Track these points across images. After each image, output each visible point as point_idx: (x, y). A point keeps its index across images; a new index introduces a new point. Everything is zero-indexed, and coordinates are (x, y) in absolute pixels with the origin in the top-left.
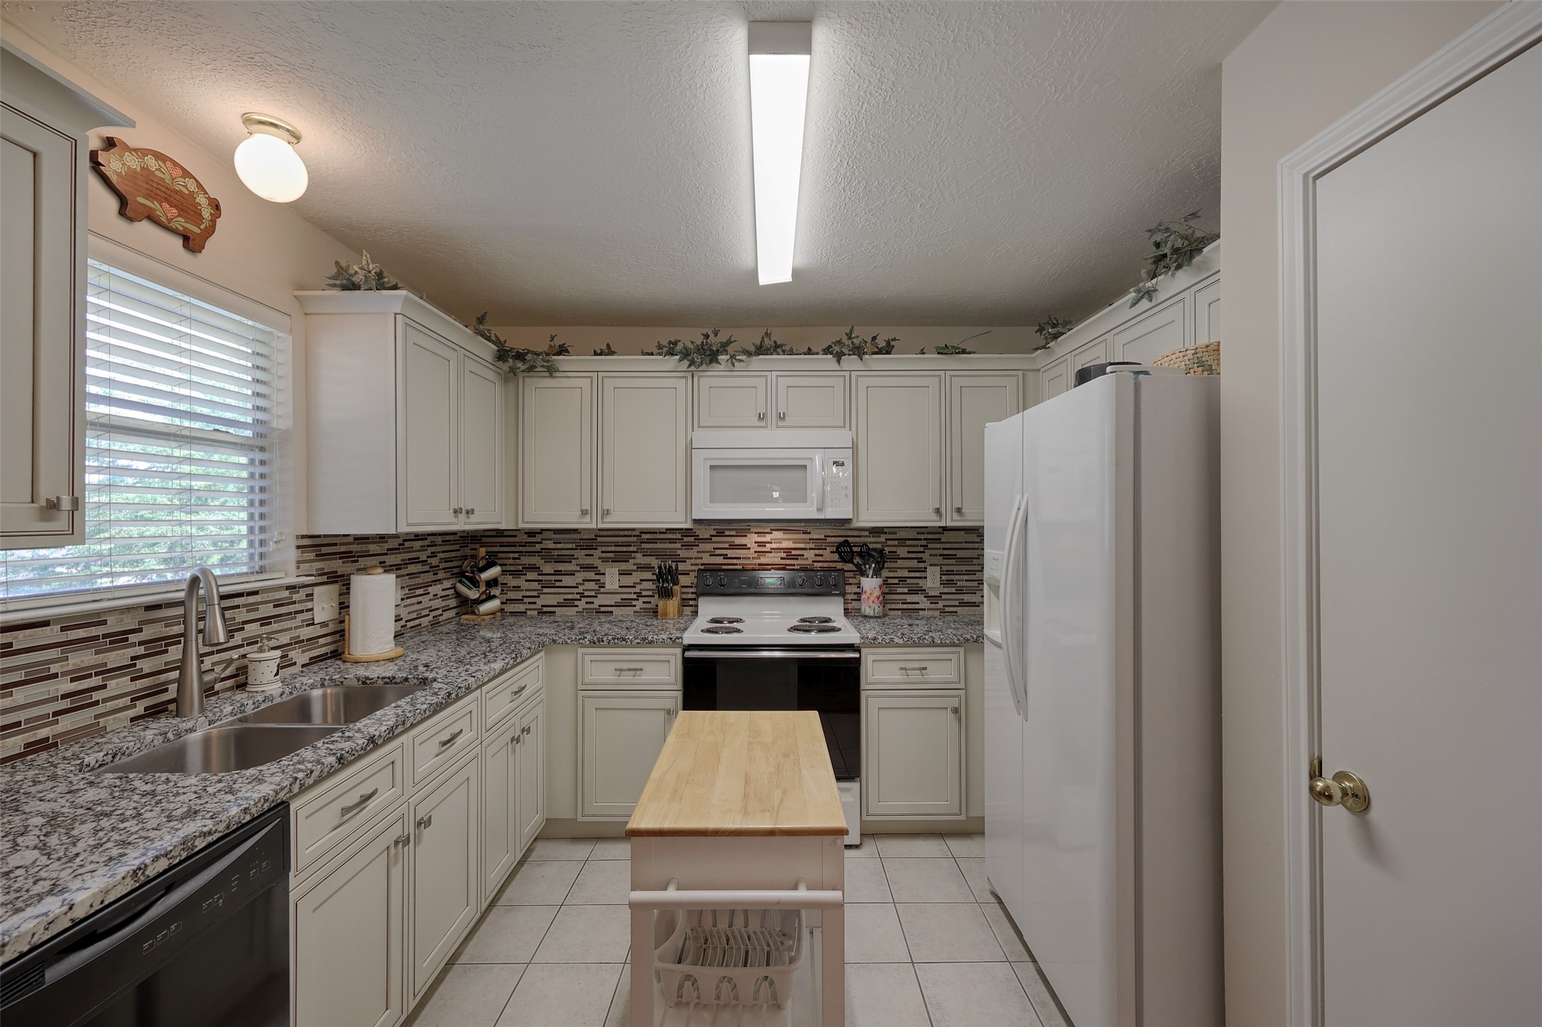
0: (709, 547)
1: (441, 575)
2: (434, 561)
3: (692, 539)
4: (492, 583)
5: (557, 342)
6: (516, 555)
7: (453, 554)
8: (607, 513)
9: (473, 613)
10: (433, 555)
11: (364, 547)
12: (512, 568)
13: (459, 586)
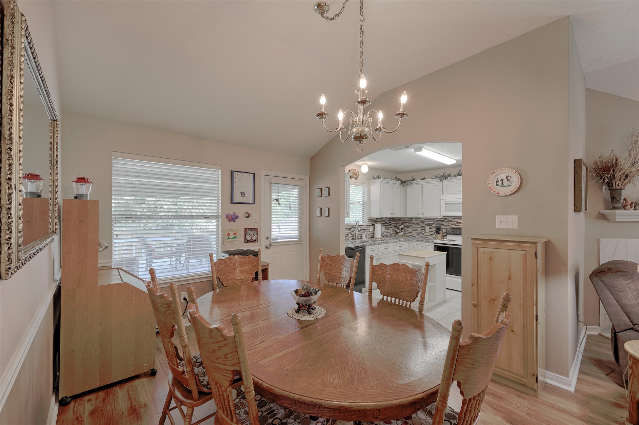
0: (451, 223)
1: (392, 226)
2: (390, 224)
3: (447, 221)
4: (402, 229)
5: (413, 178)
6: (407, 223)
7: (395, 222)
8: (423, 214)
9: (398, 235)
10: (390, 222)
11: (377, 220)
12: (407, 226)
13: (395, 229)
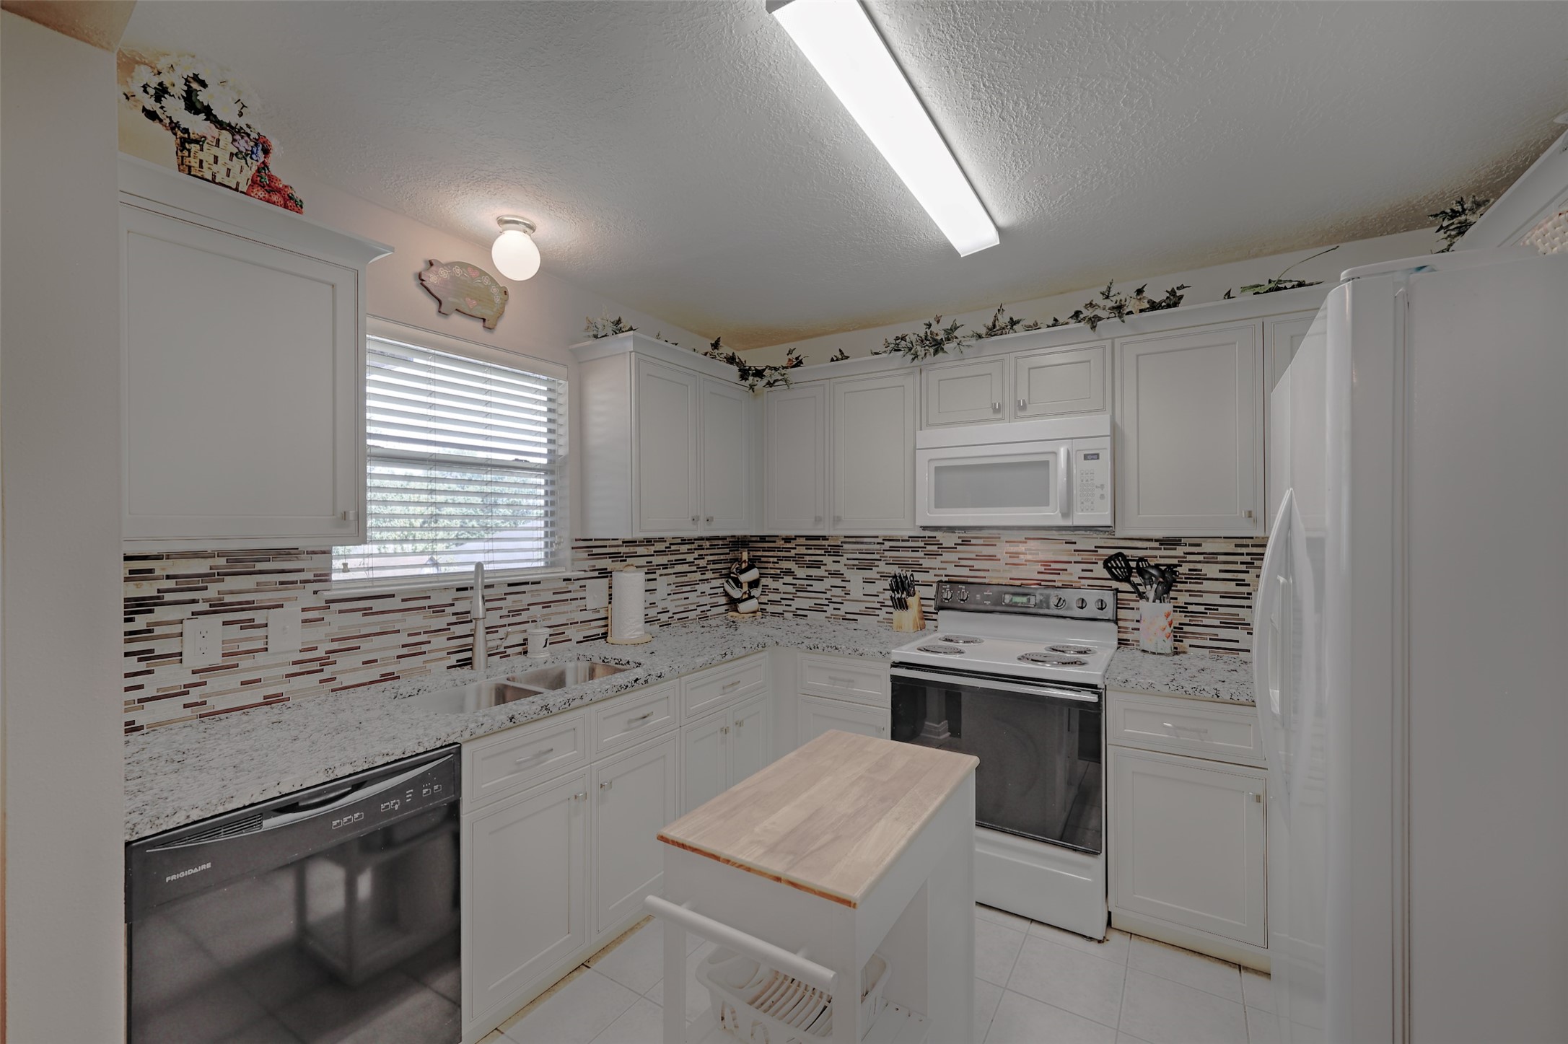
0: (952, 557)
1: (709, 575)
2: (702, 563)
3: (935, 548)
4: (754, 584)
5: (795, 355)
6: (775, 560)
7: (722, 557)
8: (837, 520)
9: (737, 611)
10: (701, 557)
11: (632, 549)
12: (772, 571)
13: (726, 585)
